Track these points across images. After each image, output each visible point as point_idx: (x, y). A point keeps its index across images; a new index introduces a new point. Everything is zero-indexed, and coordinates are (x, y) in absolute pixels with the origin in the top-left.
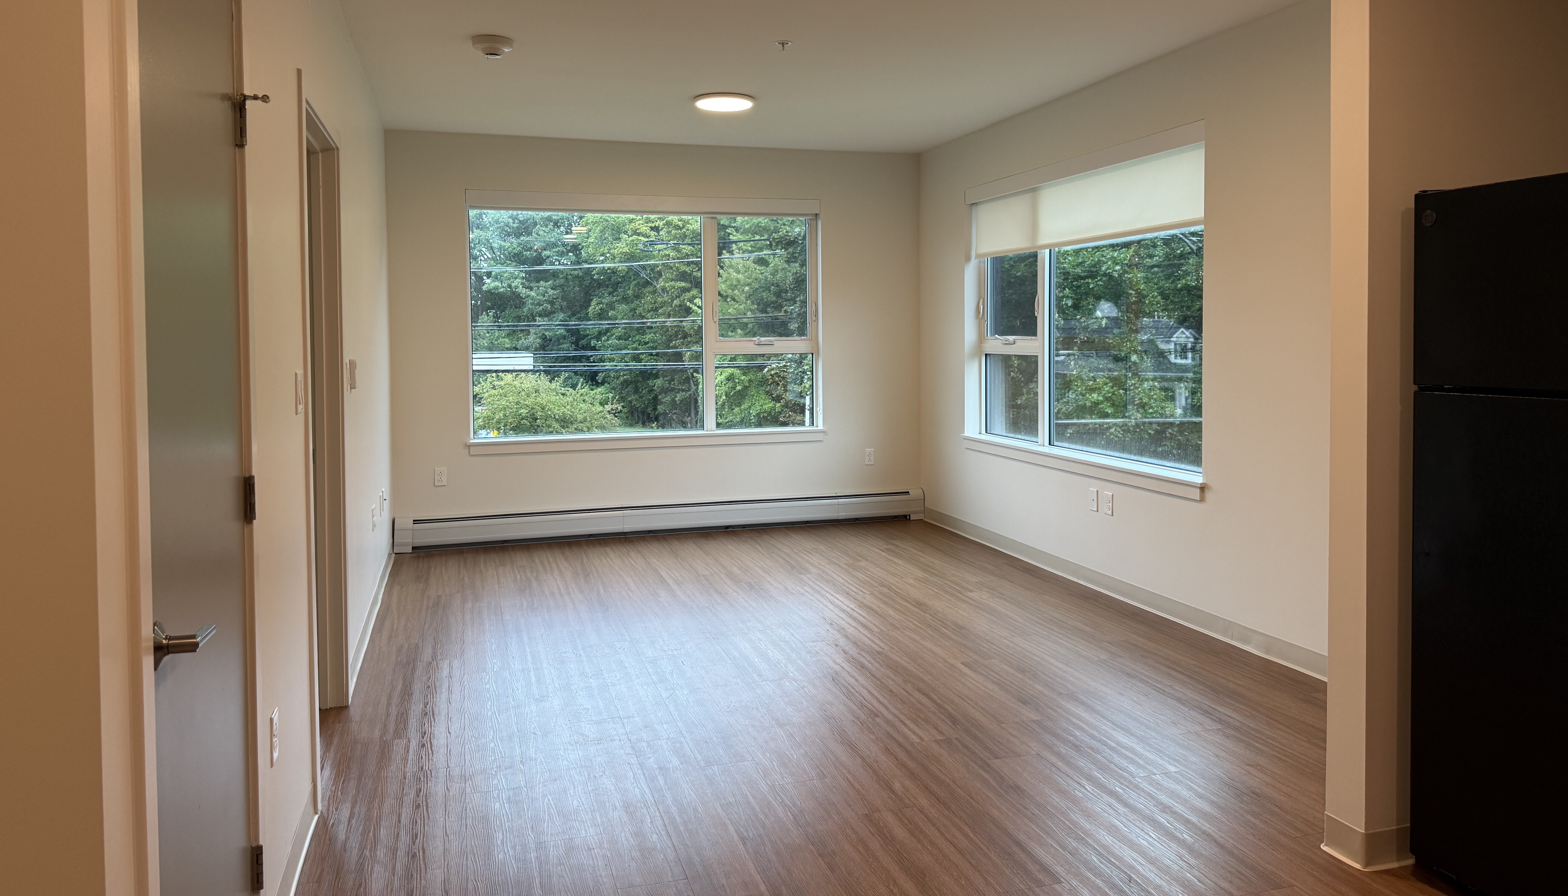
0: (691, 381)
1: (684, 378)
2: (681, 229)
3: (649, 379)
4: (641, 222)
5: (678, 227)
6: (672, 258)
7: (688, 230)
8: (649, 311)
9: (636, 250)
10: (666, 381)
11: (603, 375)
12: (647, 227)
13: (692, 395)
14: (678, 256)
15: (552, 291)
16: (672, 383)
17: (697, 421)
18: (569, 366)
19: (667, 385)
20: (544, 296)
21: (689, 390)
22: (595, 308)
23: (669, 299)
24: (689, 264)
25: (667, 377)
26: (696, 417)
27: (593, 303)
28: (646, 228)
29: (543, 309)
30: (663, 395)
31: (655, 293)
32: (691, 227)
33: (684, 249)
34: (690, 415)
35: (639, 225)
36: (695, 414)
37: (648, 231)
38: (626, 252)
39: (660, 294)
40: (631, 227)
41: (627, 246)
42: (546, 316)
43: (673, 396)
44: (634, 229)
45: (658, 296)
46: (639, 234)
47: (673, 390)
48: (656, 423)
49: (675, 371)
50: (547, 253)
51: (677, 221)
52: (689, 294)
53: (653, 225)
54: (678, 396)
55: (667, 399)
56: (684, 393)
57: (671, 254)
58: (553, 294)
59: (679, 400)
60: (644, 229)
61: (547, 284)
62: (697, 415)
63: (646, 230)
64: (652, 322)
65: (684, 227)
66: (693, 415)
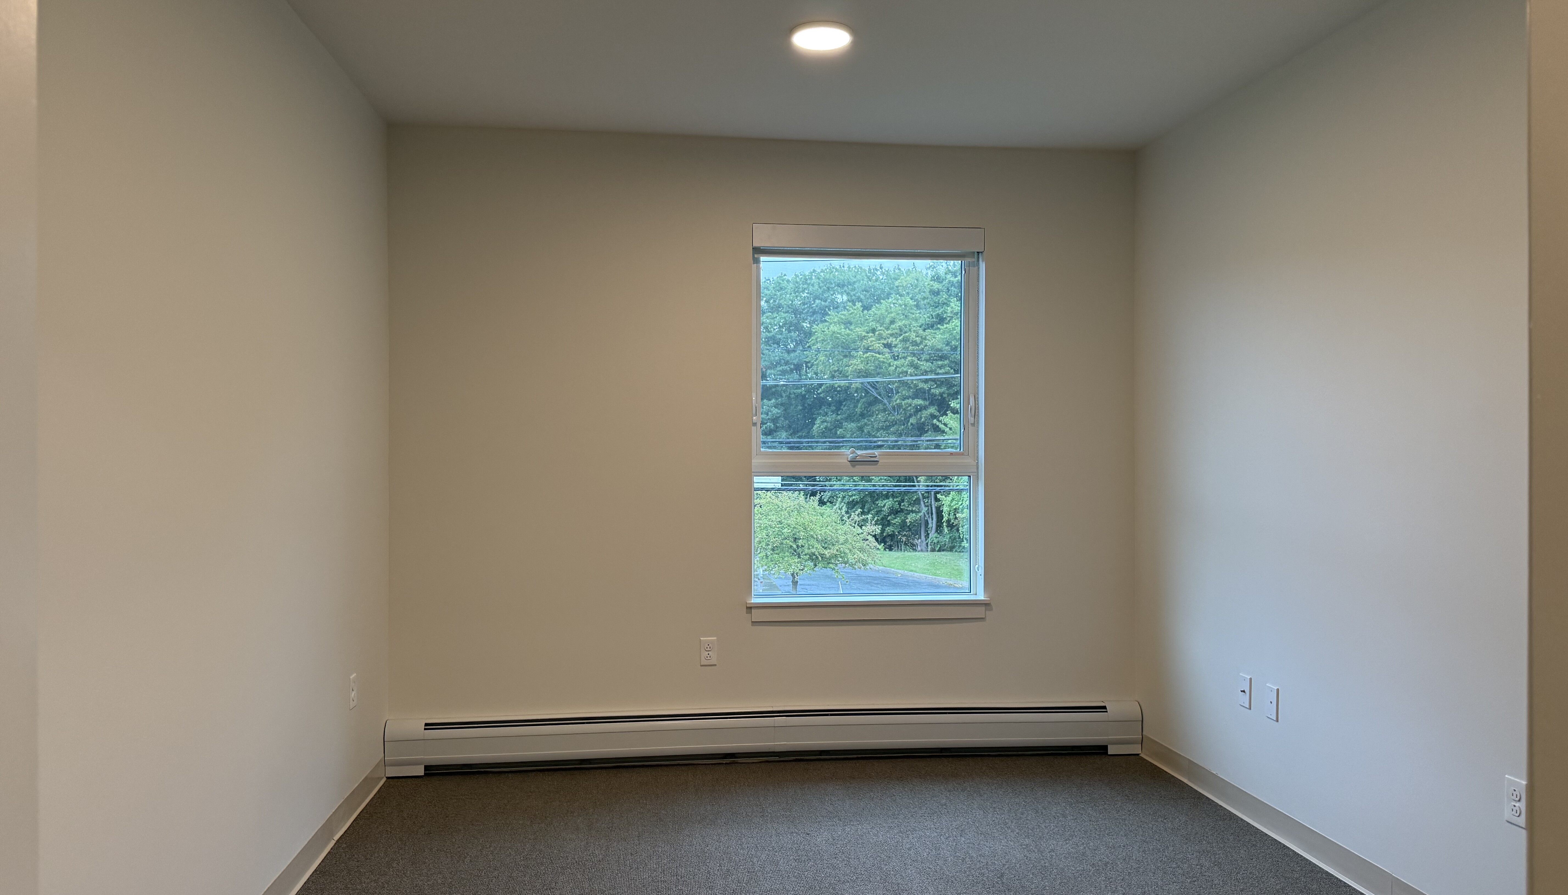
0: (922, 503)
1: (914, 499)
2: (917, 344)
3: (877, 500)
4: (874, 339)
5: (915, 343)
6: (910, 375)
7: (926, 346)
8: (878, 430)
9: (870, 366)
10: (895, 502)
11: (829, 494)
12: (879, 343)
13: (923, 516)
14: (916, 372)
15: (776, 410)
16: (902, 504)
17: (927, 544)
18: (791, 485)
19: (897, 506)
20: (768, 414)
21: (920, 512)
22: (820, 427)
23: (902, 417)
24: (926, 381)
25: (897, 497)
26: (926, 540)
27: (818, 421)
28: (879, 345)
29: (766, 428)
30: (892, 515)
31: (886, 411)
32: (929, 343)
33: (923, 365)
34: (920, 537)
35: (871, 342)
36: (925, 536)
37: (881, 348)
38: (861, 369)
39: (891, 413)
40: (863, 344)
41: (862, 363)
42: (770, 434)
43: (903, 518)
44: (866, 346)
45: (889, 414)
46: (871, 351)
47: (902, 511)
48: (883, 544)
49: (906, 493)
50: (769, 372)
51: (914, 337)
52: (926, 412)
53: (885, 342)
54: (909, 518)
55: (896, 520)
56: (914, 515)
57: (909, 371)
58: (777, 413)
59: (910, 522)
60: (878, 346)
61: (770, 402)
62: (928, 538)
63: (879, 346)
64: (883, 441)
65: (921, 342)
66: (923, 537)
